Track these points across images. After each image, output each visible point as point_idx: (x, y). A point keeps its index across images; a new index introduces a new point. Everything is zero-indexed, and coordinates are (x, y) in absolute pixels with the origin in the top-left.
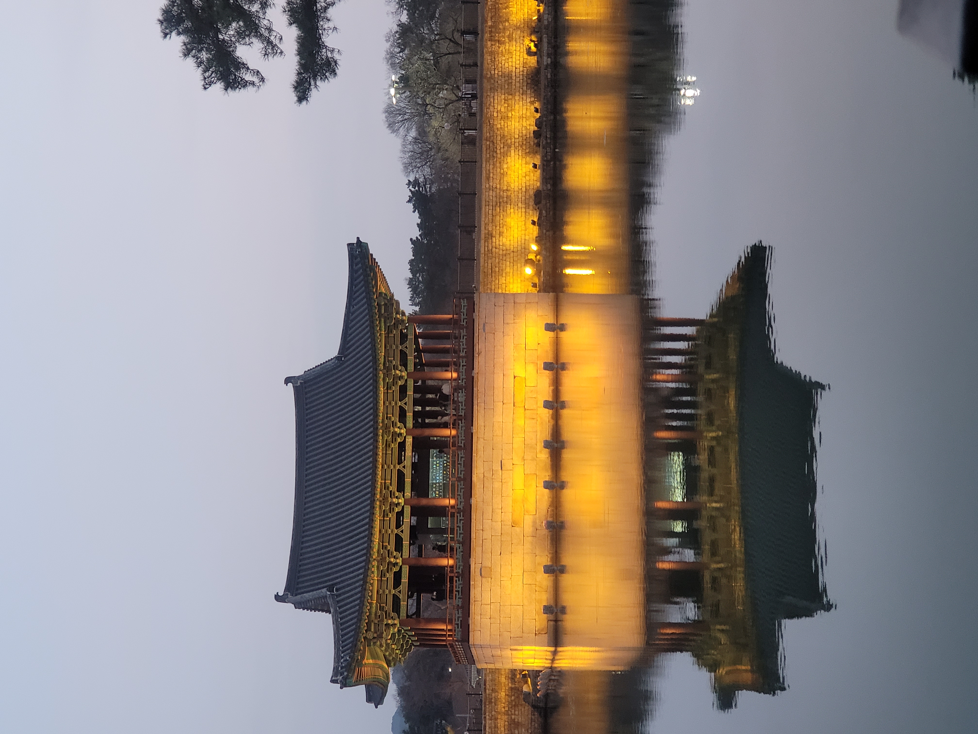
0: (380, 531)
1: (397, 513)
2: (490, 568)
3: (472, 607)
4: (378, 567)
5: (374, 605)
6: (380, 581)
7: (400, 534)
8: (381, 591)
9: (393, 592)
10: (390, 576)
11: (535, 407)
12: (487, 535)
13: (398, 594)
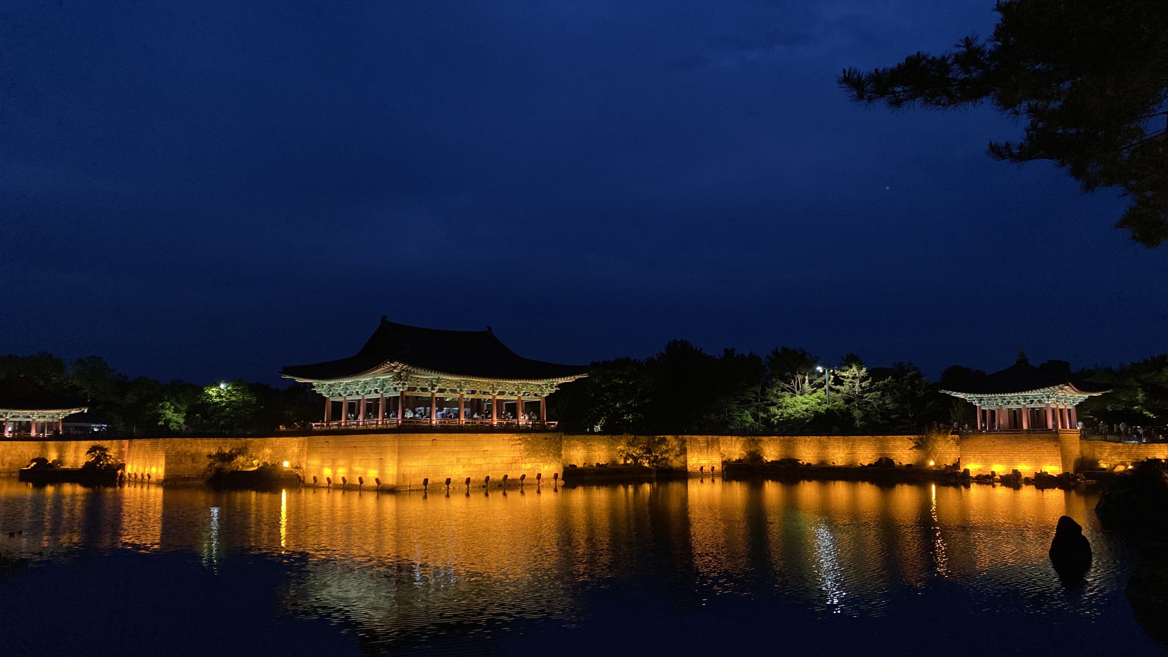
0: (448, 380)
1: (456, 390)
2: (436, 446)
3: (417, 435)
4: (434, 379)
5: (416, 376)
6: (424, 380)
7: (446, 392)
8: (419, 380)
9: (418, 387)
10: (426, 385)
11: (512, 469)
12: (453, 444)
13: (417, 390)
